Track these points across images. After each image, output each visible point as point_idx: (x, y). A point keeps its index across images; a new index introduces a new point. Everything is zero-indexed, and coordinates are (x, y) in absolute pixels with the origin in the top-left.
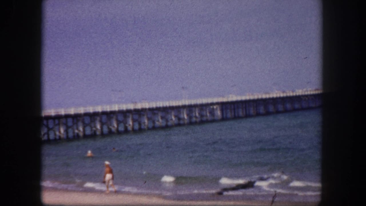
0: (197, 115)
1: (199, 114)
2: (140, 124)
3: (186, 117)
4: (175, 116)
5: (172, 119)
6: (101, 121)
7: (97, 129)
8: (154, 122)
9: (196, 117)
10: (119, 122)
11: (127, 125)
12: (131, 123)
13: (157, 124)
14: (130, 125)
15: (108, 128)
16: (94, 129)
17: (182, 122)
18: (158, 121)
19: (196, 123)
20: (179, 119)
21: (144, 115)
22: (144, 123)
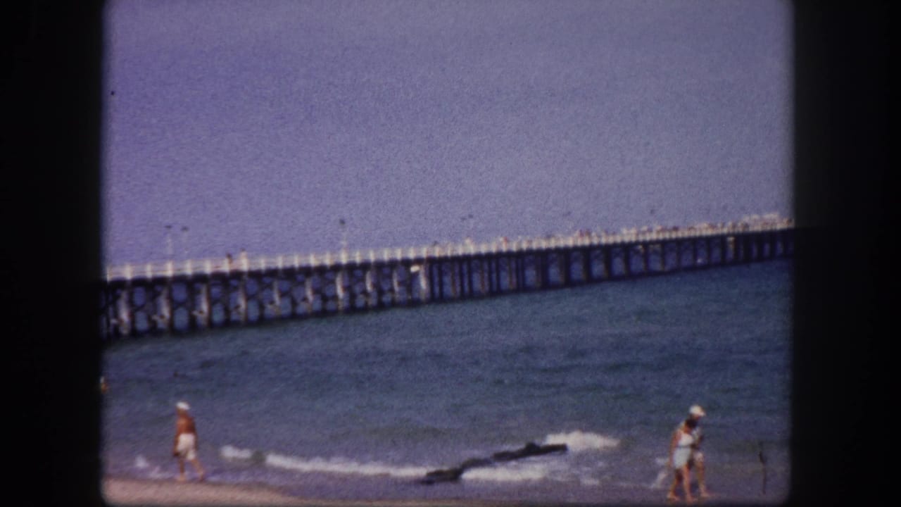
0: (369, 288)
1: (375, 285)
2: (227, 311)
3: (340, 292)
4: (316, 291)
5: (305, 299)
6: (131, 303)
7: (121, 321)
8: (261, 307)
9: (365, 293)
10: (174, 305)
11: (196, 313)
12: (204, 307)
13: (270, 310)
14: (201, 312)
15: (149, 319)
16: (113, 321)
17: (331, 305)
18: (272, 302)
19: (365, 309)
20: (325, 299)
21: (236, 288)
22: (237, 307)
